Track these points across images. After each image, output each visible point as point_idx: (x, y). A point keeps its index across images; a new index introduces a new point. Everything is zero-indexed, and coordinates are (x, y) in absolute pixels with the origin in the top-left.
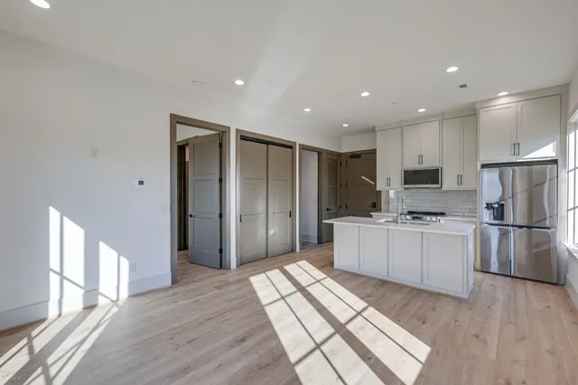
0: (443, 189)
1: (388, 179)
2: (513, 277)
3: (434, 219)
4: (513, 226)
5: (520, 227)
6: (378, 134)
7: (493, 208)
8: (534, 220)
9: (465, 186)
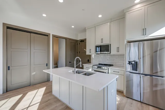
0: (111, 54)
1: (90, 49)
2: (142, 102)
3: (106, 68)
4: (142, 74)
5: (146, 75)
6: (87, 30)
7: (132, 64)
8: (154, 72)
9: (120, 53)
